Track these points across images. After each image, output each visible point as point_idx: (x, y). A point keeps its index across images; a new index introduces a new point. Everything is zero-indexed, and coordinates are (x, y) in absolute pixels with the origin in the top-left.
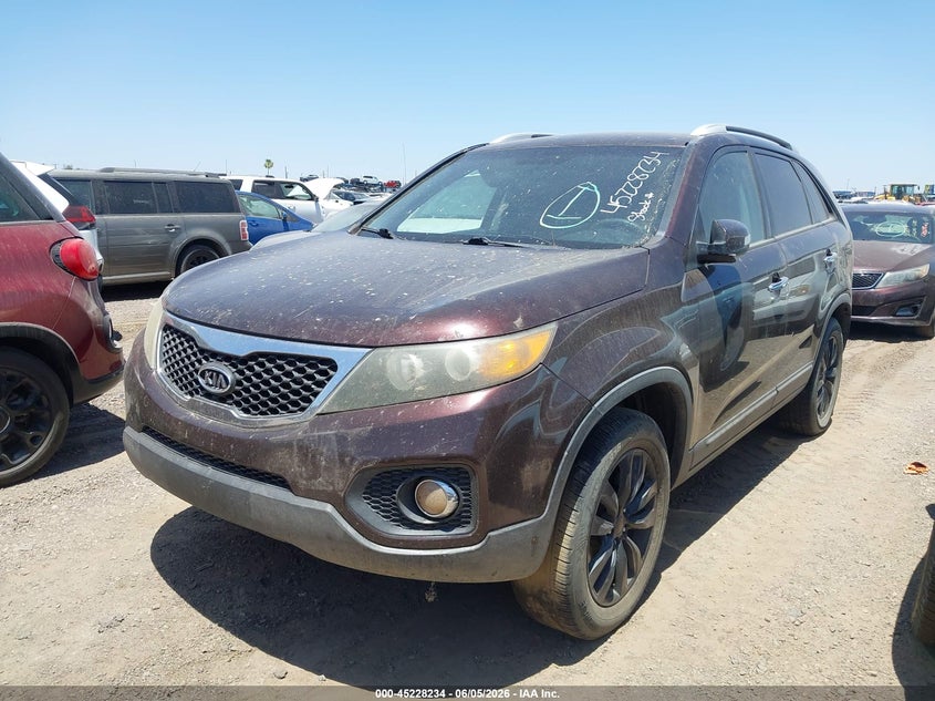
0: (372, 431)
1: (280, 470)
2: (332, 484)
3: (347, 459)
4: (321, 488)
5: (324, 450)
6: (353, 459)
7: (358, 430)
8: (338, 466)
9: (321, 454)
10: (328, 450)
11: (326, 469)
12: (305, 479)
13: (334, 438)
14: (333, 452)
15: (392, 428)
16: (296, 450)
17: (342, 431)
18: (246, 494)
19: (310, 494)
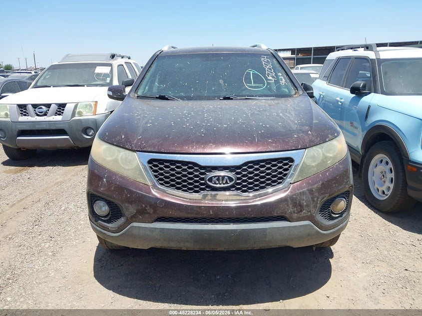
0: (322, 184)
1: (283, 213)
2: (310, 211)
3: (315, 199)
4: (305, 215)
5: (304, 198)
6: (318, 198)
7: (316, 185)
8: (312, 203)
9: (303, 200)
10: (306, 198)
11: (306, 206)
12: (297, 213)
13: (307, 192)
14: (308, 197)
15: (329, 181)
16: (290, 202)
17: (310, 187)
18: (265, 230)
19: (299, 220)
